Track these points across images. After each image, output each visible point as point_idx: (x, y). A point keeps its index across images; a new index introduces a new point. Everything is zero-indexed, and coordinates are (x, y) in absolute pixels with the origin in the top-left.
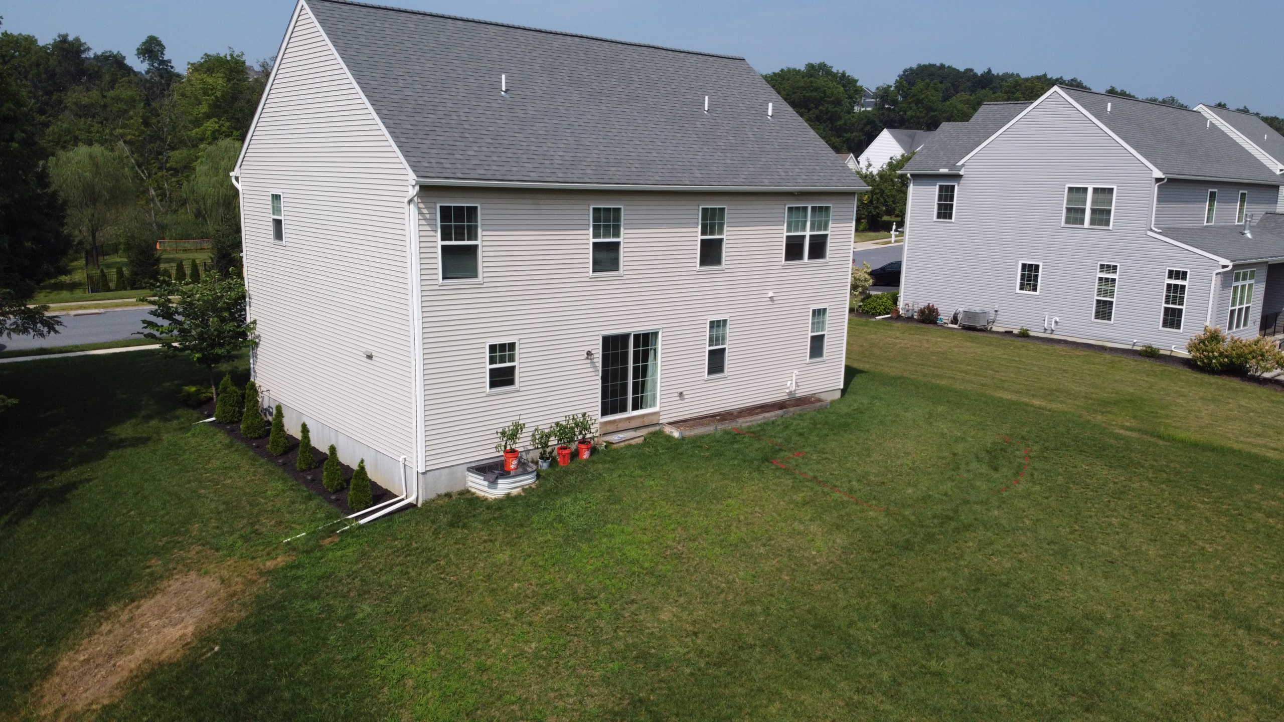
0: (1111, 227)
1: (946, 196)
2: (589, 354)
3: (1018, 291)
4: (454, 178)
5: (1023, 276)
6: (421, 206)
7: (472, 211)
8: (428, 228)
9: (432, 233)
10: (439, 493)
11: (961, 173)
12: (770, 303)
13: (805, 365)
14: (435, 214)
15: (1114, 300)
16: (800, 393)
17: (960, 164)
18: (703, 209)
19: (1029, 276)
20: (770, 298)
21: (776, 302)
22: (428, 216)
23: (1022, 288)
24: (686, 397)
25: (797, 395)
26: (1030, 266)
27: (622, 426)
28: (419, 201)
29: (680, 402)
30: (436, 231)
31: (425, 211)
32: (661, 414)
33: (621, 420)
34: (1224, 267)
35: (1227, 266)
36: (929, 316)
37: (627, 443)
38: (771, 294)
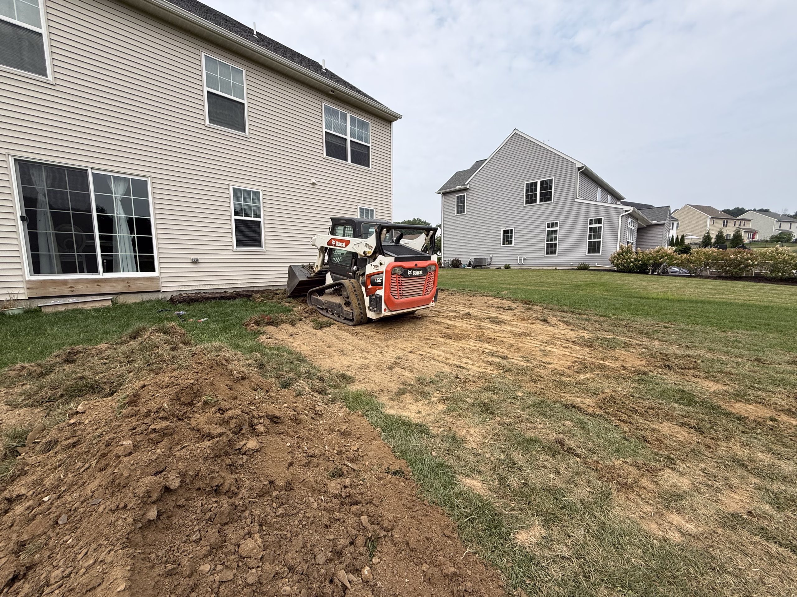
0: (552, 201)
1: (461, 201)
3: (502, 245)
5: (504, 237)
11: (468, 187)
12: (313, 189)
15: (557, 242)
17: (466, 183)
18: (206, 57)
19: (508, 236)
20: (313, 185)
21: (320, 191)
23: (504, 244)
24: (203, 265)
26: (508, 231)
27: (80, 289)
32: (162, 280)
34: (626, 211)
35: (629, 210)
36: (456, 264)
38: (313, 181)
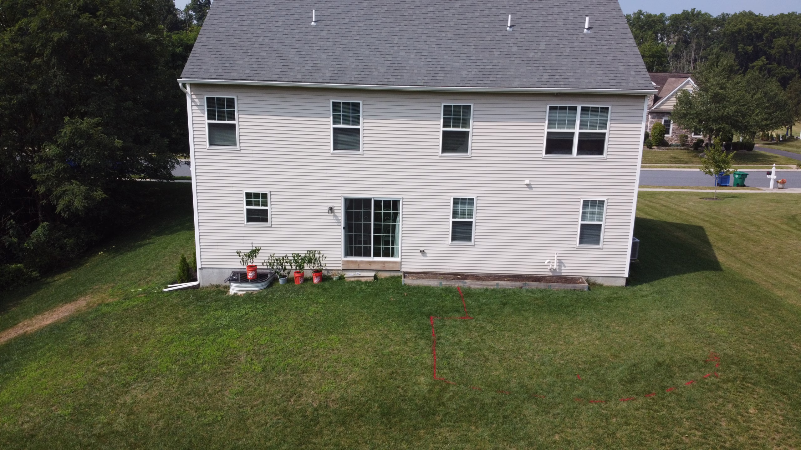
2: (331, 209)
4: (208, 79)
6: (194, 97)
7: (231, 102)
8: (199, 111)
9: (202, 115)
10: (212, 283)
12: (528, 189)
13: (575, 249)
14: (204, 102)
16: (566, 272)
18: (445, 106)
20: (527, 185)
21: (534, 189)
22: (198, 104)
24: (428, 255)
25: (563, 274)
27: (362, 266)
28: (192, 93)
29: (422, 258)
30: (204, 113)
31: (197, 100)
32: (403, 263)
33: (362, 262)
37: (356, 279)
38: (527, 181)
